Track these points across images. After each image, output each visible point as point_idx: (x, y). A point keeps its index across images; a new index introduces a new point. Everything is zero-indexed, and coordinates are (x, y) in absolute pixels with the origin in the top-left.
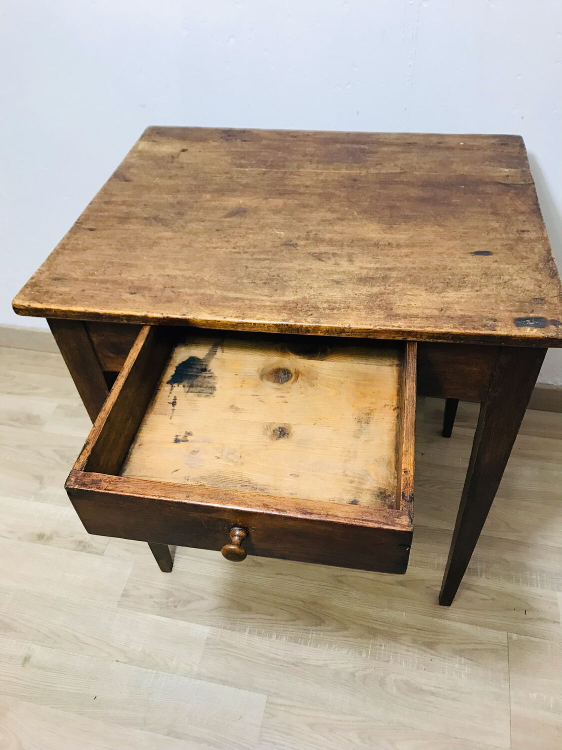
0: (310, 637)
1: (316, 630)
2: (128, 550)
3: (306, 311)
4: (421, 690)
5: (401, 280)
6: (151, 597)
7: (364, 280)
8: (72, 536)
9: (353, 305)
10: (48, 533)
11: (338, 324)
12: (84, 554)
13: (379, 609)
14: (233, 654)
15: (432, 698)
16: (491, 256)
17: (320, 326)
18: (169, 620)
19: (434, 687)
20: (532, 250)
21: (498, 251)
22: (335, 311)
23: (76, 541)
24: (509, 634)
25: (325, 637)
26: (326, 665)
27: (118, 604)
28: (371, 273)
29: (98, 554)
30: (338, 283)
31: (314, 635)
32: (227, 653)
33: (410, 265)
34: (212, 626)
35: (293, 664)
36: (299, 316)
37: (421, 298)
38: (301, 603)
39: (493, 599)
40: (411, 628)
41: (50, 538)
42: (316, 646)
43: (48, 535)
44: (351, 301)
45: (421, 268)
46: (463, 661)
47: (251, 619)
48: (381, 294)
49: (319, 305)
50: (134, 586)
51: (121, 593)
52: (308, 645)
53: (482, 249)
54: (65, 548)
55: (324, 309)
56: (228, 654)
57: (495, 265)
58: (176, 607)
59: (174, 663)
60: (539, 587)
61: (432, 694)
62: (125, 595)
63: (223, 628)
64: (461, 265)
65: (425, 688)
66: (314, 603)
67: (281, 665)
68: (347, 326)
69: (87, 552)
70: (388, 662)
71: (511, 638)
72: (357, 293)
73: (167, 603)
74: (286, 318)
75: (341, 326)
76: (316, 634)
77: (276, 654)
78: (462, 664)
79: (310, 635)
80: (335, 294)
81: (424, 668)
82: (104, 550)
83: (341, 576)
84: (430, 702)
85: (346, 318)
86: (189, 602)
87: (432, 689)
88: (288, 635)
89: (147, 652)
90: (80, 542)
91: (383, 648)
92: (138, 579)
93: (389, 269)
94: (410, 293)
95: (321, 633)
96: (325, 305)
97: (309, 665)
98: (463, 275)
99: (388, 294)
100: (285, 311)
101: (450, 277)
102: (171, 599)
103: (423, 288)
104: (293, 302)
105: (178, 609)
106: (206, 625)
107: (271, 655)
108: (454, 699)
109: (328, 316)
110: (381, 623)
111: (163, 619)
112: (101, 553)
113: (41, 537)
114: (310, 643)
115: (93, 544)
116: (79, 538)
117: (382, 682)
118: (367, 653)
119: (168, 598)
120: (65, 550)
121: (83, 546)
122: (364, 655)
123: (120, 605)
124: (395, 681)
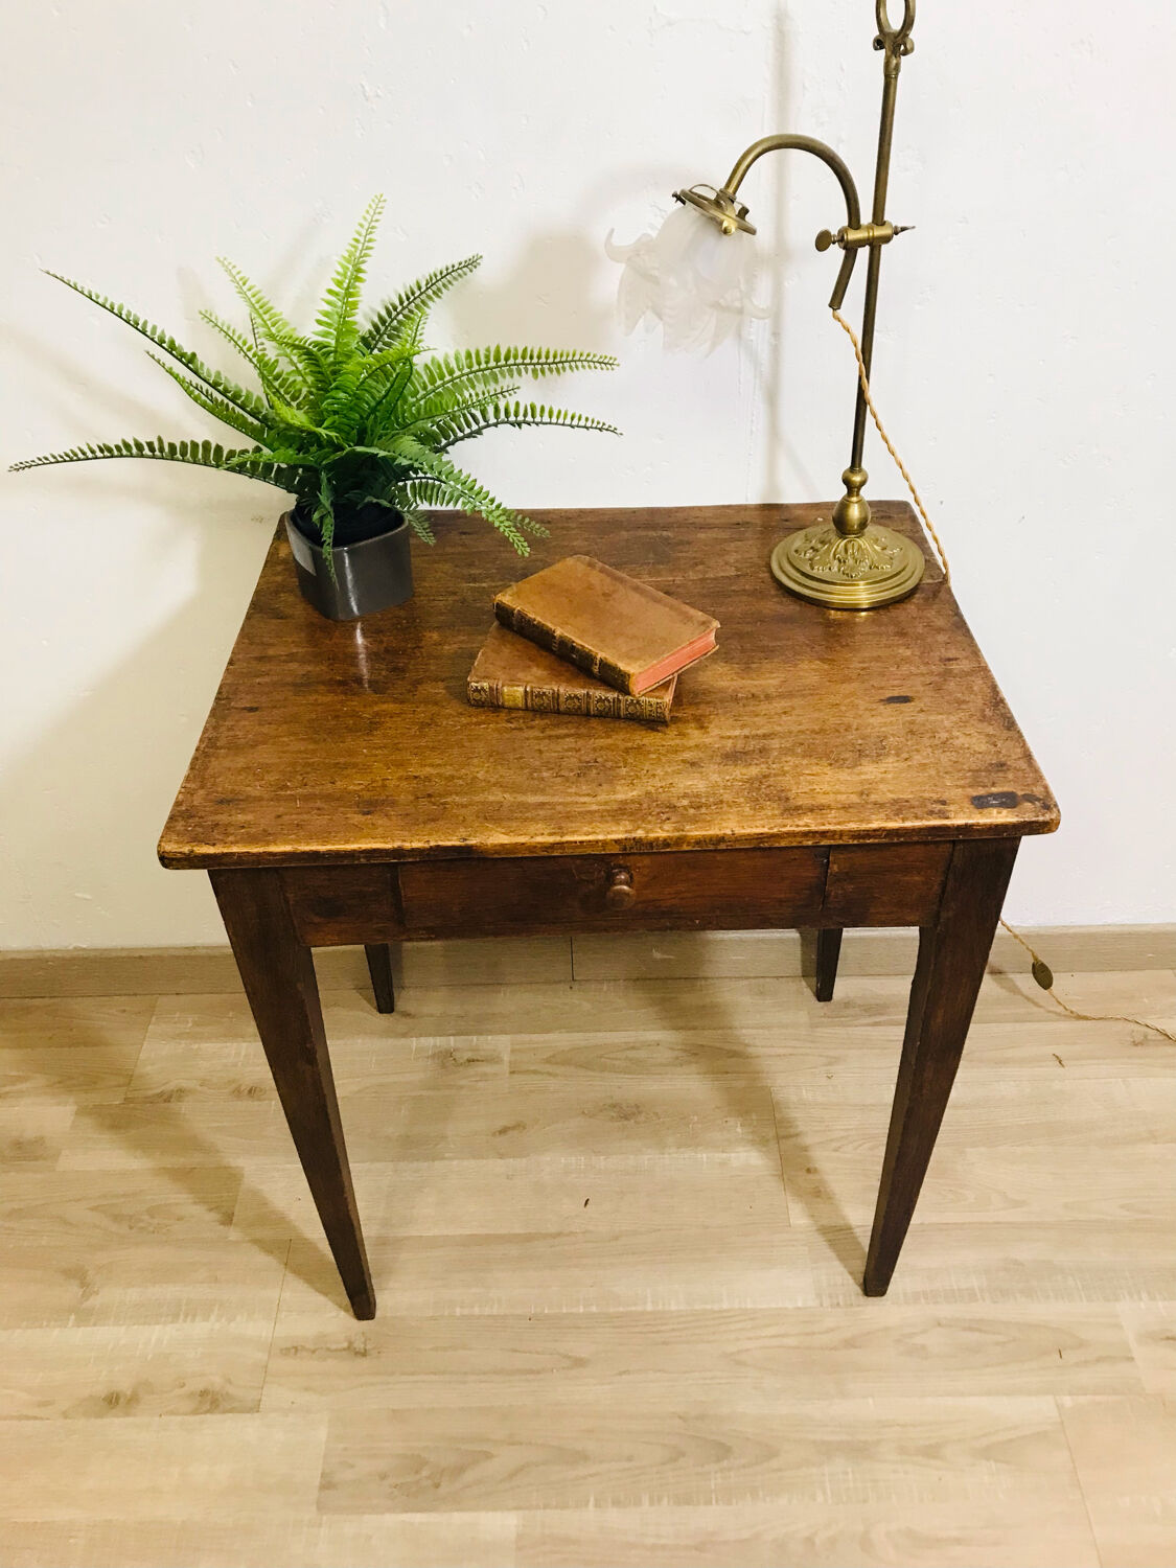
0: (713, 1487)
1: (721, 1470)
2: (307, 1389)
3: (658, 814)
5: (790, 751)
6: (383, 1477)
7: (733, 757)
8: (183, 1385)
9: (727, 797)
10: (126, 1389)
11: (714, 831)
12: (217, 1417)
13: (825, 1402)
14: (576, 1557)
15: (959, 1551)
16: (913, 704)
17: (686, 836)
20: (970, 689)
21: (919, 695)
22: (703, 810)
23: (192, 1394)
24: (1057, 1398)
25: (741, 1479)
26: (757, 1536)
27: (318, 1508)
28: (740, 745)
29: (250, 1410)
30: (693, 764)
31: (719, 1481)
33: (795, 728)
34: (520, 1508)
35: (694, 1548)
36: (650, 822)
37: (827, 778)
38: (679, 1421)
40: (889, 1426)
41: (134, 1399)
42: (729, 1503)
43: (128, 1394)
44: (722, 791)
45: (813, 731)
47: (592, 1476)
48: (765, 777)
49: (674, 801)
50: (341, 1463)
51: (317, 1484)
52: (714, 1502)
53: (896, 693)
54: (172, 1413)
55: (685, 808)
57: (921, 718)
58: (437, 1486)
62: (324, 1485)
63: (544, 1509)
64: (871, 720)
66: (702, 1417)
67: (673, 1557)
68: (729, 832)
69: (224, 1412)
70: (864, 1501)
71: (1062, 1405)
72: (728, 778)
73: (417, 1482)
74: (630, 827)
75: (718, 833)
76: (722, 1478)
77: (657, 1536)
78: (994, 1475)
79: (713, 1482)
80: (695, 782)
81: (931, 1498)
82: (260, 1400)
84: (956, 1558)
85: (722, 819)
86: (460, 1470)
87: (956, 1533)
88: (672, 1492)
90: (203, 1393)
91: (850, 1477)
92: (346, 1446)
93: (765, 736)
94: (807, 772)
95: (732, 1474)
96: (685, 802)
97: (723, 1543)
98: (879, 737)
99: (775, 775)
100: (625, 817)
101: (860, 742)
102: (425, 1473)
103: (825, 762)
104: (633, 802)
105: (443, 1489)
106: (509, 1510)
107: (649, 1541)
108: (997, 1543)
109: (694, 820)
110: (832, 1429)
111: (417, 1517)
112: (254, 1408)
113: (113, 1401)
114: (717, 1498)
115: (231, 1390)
116: (198, 1385)
117: (866, 1543)
118: (824, 1493)
119: (417, 1472)
120: (173, 1417)
121: (211, 1401)
122: (820, 1498)
123: (320, 1506)
124: (889, 1535)
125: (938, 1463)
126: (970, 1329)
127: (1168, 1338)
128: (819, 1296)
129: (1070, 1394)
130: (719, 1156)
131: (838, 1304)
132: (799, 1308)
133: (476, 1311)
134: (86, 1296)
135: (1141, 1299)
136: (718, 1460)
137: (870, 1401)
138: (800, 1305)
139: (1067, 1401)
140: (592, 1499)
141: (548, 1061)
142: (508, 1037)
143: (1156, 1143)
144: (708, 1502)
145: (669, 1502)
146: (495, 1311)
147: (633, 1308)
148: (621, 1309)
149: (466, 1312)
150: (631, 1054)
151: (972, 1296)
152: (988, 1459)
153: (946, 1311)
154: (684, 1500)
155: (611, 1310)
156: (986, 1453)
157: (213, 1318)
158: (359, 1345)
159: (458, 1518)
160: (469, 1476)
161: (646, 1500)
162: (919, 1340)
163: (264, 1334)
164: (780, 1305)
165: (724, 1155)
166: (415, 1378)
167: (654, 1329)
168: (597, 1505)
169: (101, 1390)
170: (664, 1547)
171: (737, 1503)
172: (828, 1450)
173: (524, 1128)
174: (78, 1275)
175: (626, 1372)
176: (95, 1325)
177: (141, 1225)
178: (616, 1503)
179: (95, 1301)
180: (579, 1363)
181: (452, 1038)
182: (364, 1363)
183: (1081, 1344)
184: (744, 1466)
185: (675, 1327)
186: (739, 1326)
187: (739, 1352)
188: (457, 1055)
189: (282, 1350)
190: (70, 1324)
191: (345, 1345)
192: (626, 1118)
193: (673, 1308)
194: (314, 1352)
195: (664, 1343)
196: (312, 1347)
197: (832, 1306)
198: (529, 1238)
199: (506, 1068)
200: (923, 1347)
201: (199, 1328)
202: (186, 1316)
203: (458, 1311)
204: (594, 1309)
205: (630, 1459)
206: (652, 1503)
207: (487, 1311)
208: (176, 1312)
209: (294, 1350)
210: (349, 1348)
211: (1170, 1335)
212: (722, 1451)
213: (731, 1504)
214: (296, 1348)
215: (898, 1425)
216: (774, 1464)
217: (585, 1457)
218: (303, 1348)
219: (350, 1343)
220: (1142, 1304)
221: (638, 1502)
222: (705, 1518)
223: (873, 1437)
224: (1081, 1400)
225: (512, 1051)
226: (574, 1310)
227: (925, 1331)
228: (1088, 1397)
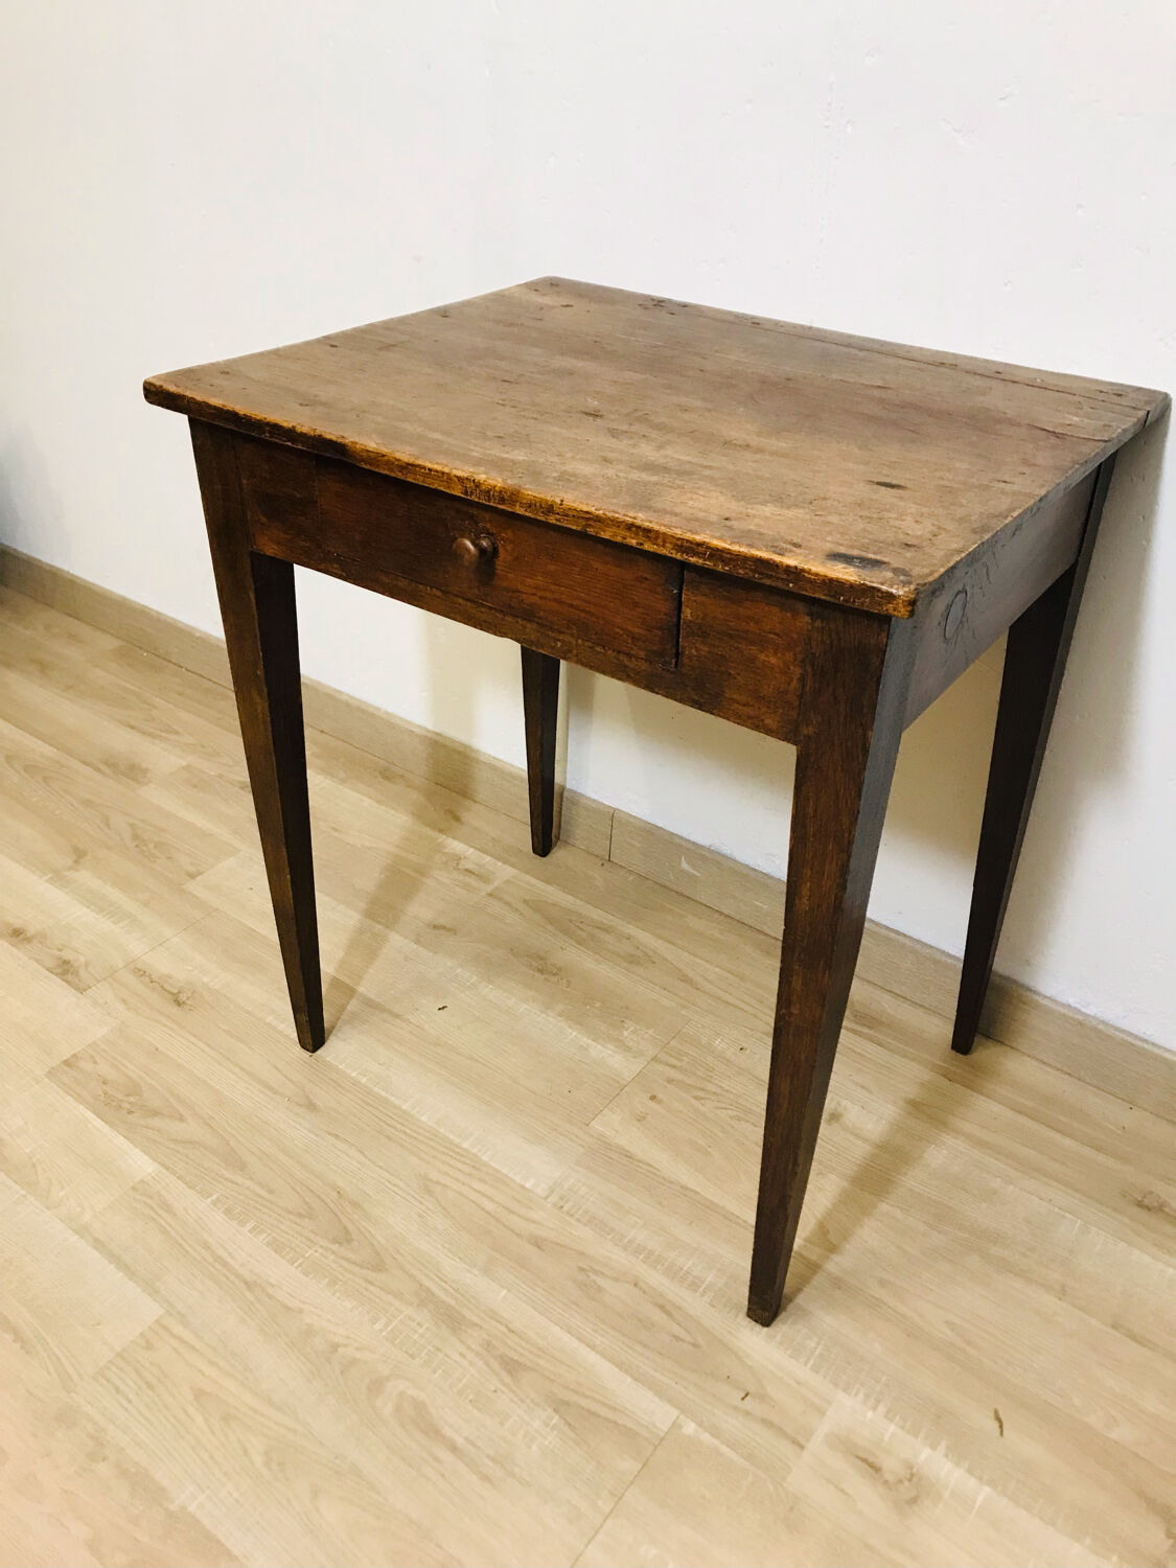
0: (307, 1255)
1: (327, 1249)
2: (124, 1001)
4: (437, 1432)
6: (105, 1083)
8: (60, 950)
10: (31, 931)
12: (58, 980)
13: (464, 1265)
14: (163, 1223)
15: (446, 1455)
18: (106, 1128)
19: (466, 1439)
23: (60, 958)
24: (682, 1417)
25: (334, 1266)
26: (301, 1311)
27: (49, 1072)
29: (77, 989)
31: (317, 1254)
32: (156, 1216)
34: (163, 1165)
35: (246, 1283)
38: (335, 1194)
39: (695, 1345)
40: (498, 1321)
41: (29, 940)
42: (306, 1274)
43: (28, 935)
46: (554, 1421)
47: (232, 1182)
50: (92, 1057)
51: (65, 1058)
52: (296, 1265)
54: (37, 961)
56: (154, 1220)
58: (130, 1112)
59: (62, 1193)
60: (809, 1366)
61: (454, 1448)
62: (67, 1063)
63: (178, 1178)
65: (448, 1432)
66: (355, 1205)
67: (225, 1275)
69: (63, 980)
70: (412, 1356)
71: (680, 1427)
73: (121, 1101)
76: (322, 1254)
77: (230, 1254)
78: (547, 1425)
79: (311, 1252)
81: (470, 1398)
82: (90, 988)
83: (438, 1183)
84: (437, 1459)
86: (155, 1113)
87: (460, 1441)
88: (274, 1235)
89: (34, 1160)
90: (66, 962)
91: (421, 1330)
92: (107, 1049)
95: (332, 1257)
97: (270, 1297)
102: (132, 1099)
105: (131, 1118)
106: (155, 1161)
107: (221, 1253)
108: (486, 1478)
110: (448, 1287)
111: (98, 1123)
112: (82, 990)
113: (16, 934)
114: (300, 1265)
115: (82, 973)
116: (67, 955)
117: (376, 1386)
118: (386, 1325)
119: (128, 1095)
120: (36, 964)
121: (65, 970)
122: (377, 1327)
123: (51, 1074)
124: (401, 1394)
125: (507, 1379)
126: (662, 1307)
127: (865, 1461)
128: (552, 1191)
129: (700, 1424)
130: (585, 1040)
131: (562, 1207)
132: (523, 1187)
134: (70, 868)
135: (874, 1408)
136: (335, 1241)
137: (504, 1292)
138: (528, 1185)
139: (690, 1428)
140: (215, 1197)
141: (526, 902)
142: (515, 871)
143: (1060, 1299)
144: (292, 1262)
145: (264, 1239)
147: (392, 1099)
148: (383, 1093)
150: (598, 933)
151: (694, 1286)
152: (556, 1411)
153: (655, 1279)
154: (277, 1247)
155: (376, 1089)
156: (560, 1406)
157: (120, 923)
158: (183, 997)
159: (120, 1140)
160: (156, 1122)
161: (249, 1226)
162: (601, 1281)
163: (136, 953)
164: (510, 1175)
165: (590, 1042)
166: (193, 1039)
167: (393, 1123)
168: (214, 1203)
169: (18, 924)
170: (225, 1264)
171: (311, 1279)
172: (425, 1299)
173: (455, 934)
174: (79, 855)
175: (337, 1136)
176: (56, 886)
177: (145, 848)
178: (228, 1212)
179: (73, 875)
180: (311, 1106)
181: (472, 850)
182: (175, 1009)
183: (763, 1397)
185: (408, 1131)
186: (459, 1165)
188: (463, 862)
189: (136, 968)
190: (46, 878)
191: (175, 991)
192: (541, 971)
193: (423, 1118)
194: (151, 982)
195: (390, 1139)
196: (152, 979)
197: (554, 1205)
199: (489, 888)
200: (600, 1289)
201: (108, 926)
202: (108, 913)
204: (364, 1080)
205: (271, 1192)
206: (250, 1232)
208: (103, 908)
209: (141, 973)
210: (174, 994)
211: (871, 1459)
212: (344, 1238)
213: (307, 1276)
214: (145, 973)
215: (507, 1327)
216: (372, 1275)
217: (242, 1167)
218: (150, 976)
219: (179, 993)
220: (870, 1414)
221: (242, 1223)
222: (278, 1272)
223: (475, 1319)
224: (706, 1437)
225: (508, 881)
226: (348, 1071)
227: (617, 1280)
228: (716, 1442)
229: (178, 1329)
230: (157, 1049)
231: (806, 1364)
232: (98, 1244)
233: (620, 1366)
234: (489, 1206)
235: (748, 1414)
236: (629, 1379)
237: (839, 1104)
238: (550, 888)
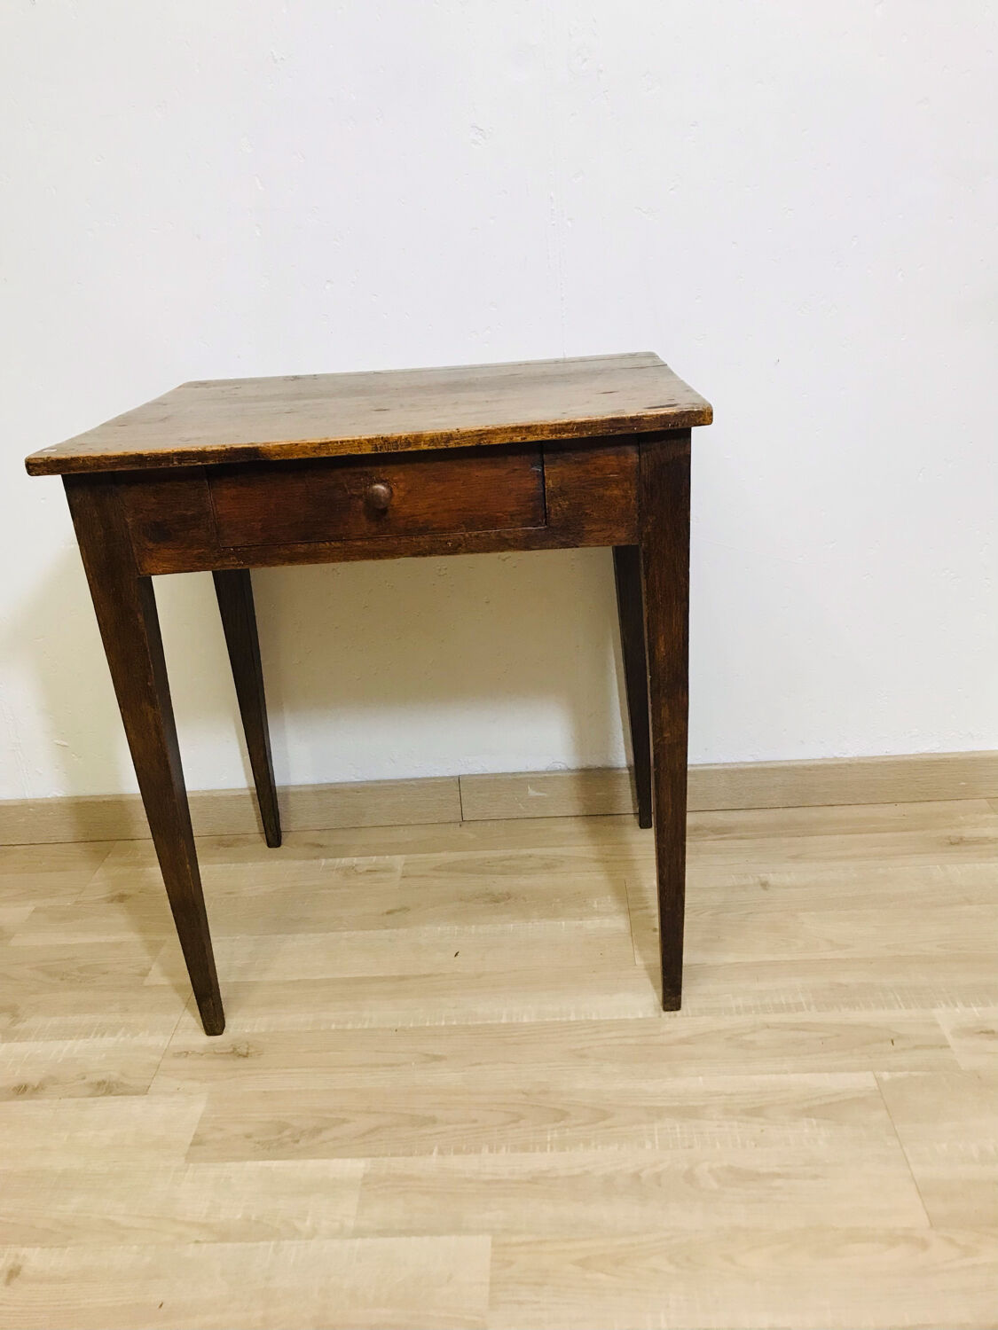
0: (549, 1139)
1: (557, 1128)
2: (192, 1079)
6: (248, 1136)
8: (84, 1078)
10: (34, 1080)
12: (110, 1098)
13: (657, 1080)
14: (416, 1189)
15: (778, 1182)
18: (287, 1163)
19: (779, 1166)
23: (92, 1084)
24: (876, 1073)
25: (575, 1134)
26: (588, 1172)
27: (186, 1159)
29: (137, 1094)
31: (555, 1135)
35: (527, 1182)
38: (524, 1096)
39: (837, 1035)
40: (717, 1096)
41: (40, 1088)
42: (563, 1150)
46: (814, 1123)
47: (438, 1134)
50: (213, 1128)
51: (189, 1142)
52: (549, 1149)
54: (71, 1097)
58: (296, 1142)
61: (778, 1176)
62: (198, 1142)
63: (391, 1156)
65: (763, 1170)
66: (543, 1092)
67: (507, 1188)
69: (115, 1095)
70: (690, 1147)
71: (882, 1079)
73: (279, 1139)
76: (559, 1133)
77: (492, 1174)
78: (814, 1128)
79: (549, 1136)
81: (753, 1144)
82: (149, 1087)
84: (776, 1188)
86: (317, 1131)
87: (777, 1169)
88: (511, 1144)
89: (253, 1218)
90: (99, 1084)
91: (678, 1131)
92: (219, 1116)
95: (567, 1130)
97: (555, 1178)
102: (287, 1133)
105: (302, 1144)
106: (359, 1157)
107: (486, 1177)
111: (275, 1164)
112: (144, 1091)
113: (22, 1090)
114: (552, 1147)
115: (126, 1081)
116: (99, 1078)
117: (690, 1177)
118: (653, 1142)
119: (280, 1132)
120: (71, 1100)
121: (105, 1088)
122: (648, 1146)
123: (189, 1157)
124: (711, 1171)
125: (762, 1120)
126: (796, 1029)
127: (981, 1032)
129: (889, 1071)
130: (575, 923)
132: (640, 1019)
133: (349, 1026)
134: (13, 1023)
135: (956, 1006)
136: (556, 1121)
137: (700, 1078)
138: (641, 1016)
139: (886, 1076)
140: (436, 1150)
141: (435, 869)
142: (404, 857)
143: (971, 905)
144: (544, 1150)
145: (507, 1150)
146: (366, 1026)
147: (490, 1022)
148: (479, 1023)
149: (340, 1027)
150: (507, 863)
151: (799, 1007)
152: (808, 1116)
153: (773, 1018)
154: (522, 1149)
155: (470, 1023)
156: (808, 1112)
157: (119, 1034)
158: (242, 1052)
159: (312, 1164)
160: (327, 1135)
161: (485, 1149)
162: (748, 1038)
163: (161, 1045)
164: (622, 1017)
165: (581, 922)
166: (289, 1070)
167: (508, 1034)
168: (441, 1152)
169: (13, 1083)
170: (497, 1182)
171: (569, 1151)
172: (658, 1113)
173: (408, 910)
174: (11, 1011)
175: (479, 1064)
176: (17, 1041)
177: (71, 977)
178: (458, 1151)
179: (20, 1026)
180: (437, 1058)
181: (355, 859)
182: (247, 1061)
183: (900, 1037)
184: (578, 1125)
185: (526, 1032)
186: (583, 1031)
187: (582, 1049)
188: (357, 868)
189: (174, 1054)
191: (231, 1050)
192: (497, 901)
193: (525, 1020)
194: (202, 1055)
195: (515, 1044)
196: (202, 1052)
198: (402, 978)
199: (398, 874)
200: (752, 1042)
201: (108, 1041)
202: (96, 1033)
203: (333, 1026)
204: (455, 1023)
205: (473, 1122)
206: (491, 1151)
207: (359, 1026)
208: (87, 1032)
209: (185, 1054)
210: (233, 1052)
211: (983, 1030)
212: (561, 1115)
214: (187, 1053)
215: (726, 1095)
216: (607, 1122)
217: (433, 1121)
218: (193, 1052)
219: (235, 1049)
220: (957, 1010)
221: (478, 1151)
222: (540, 1161)
223: (702, 1104)
224: (899, 1074)
225: (405, 864)
226: (437, 1024)
227: (754, 1032)
228: (906, 1073)
229: (515, 1239)
230: (265, 1092)
231: (900, 1007)
232: (383, 1233)
233: (812, 1071)
234: (632, 1041)
235: (904, 1049)
236: (826, 1074)
237: (759, 877)
238: (442, 854)
